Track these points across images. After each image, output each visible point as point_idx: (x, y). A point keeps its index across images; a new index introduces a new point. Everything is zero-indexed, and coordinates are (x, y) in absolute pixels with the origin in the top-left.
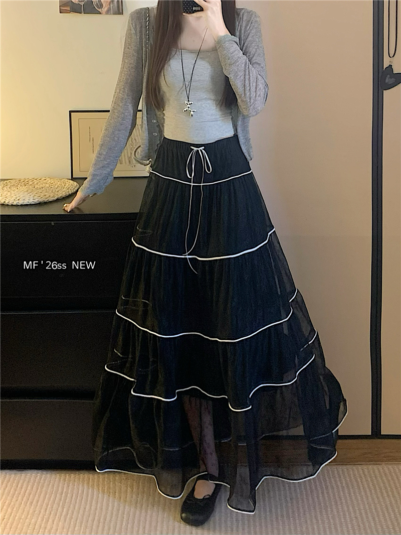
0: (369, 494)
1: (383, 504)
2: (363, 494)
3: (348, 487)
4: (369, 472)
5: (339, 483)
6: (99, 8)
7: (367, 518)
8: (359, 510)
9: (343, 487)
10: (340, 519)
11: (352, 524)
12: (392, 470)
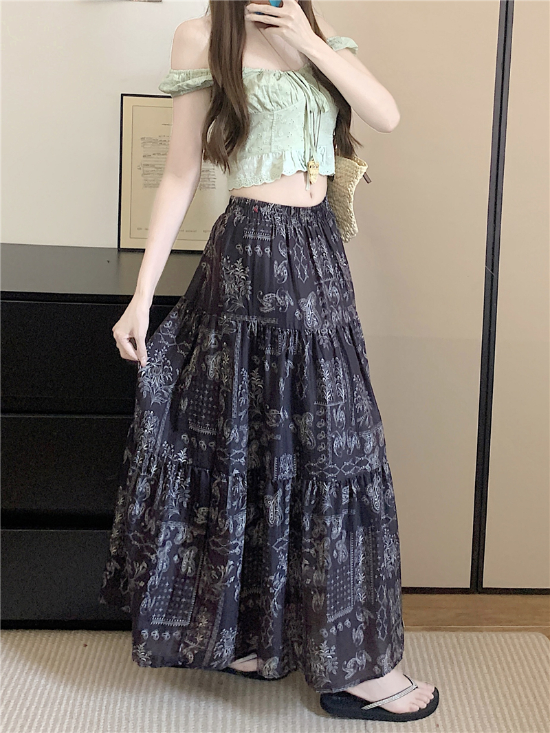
1: (482, 683)
2: (457, 669)
3: (437, 660)
5: (425, 655)
12: (496, 640)
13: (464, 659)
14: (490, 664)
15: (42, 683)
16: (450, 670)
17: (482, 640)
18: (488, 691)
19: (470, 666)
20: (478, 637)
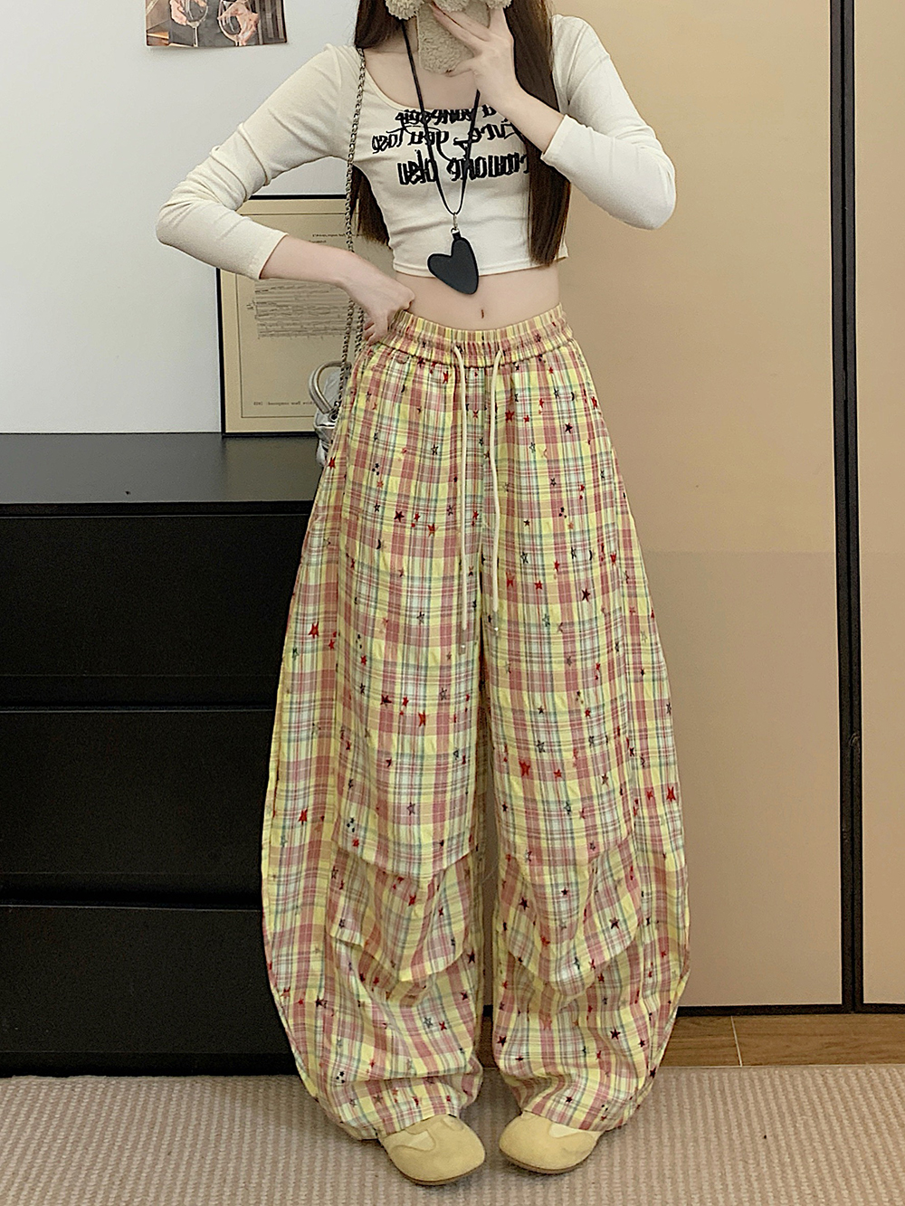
0: (837, 1129)
1: (869, 1151)
2: (824, 1127)
3: (792, 1113)
4: (837, 1081)
5: (773, 1105)
6: (233, 34)
7: (834, 1179)
8: (816, 1161)
9: (782, 1116)
10: (774, 1182)
11: (801, 1193)
12: (888, 1077)
13: (836, 1109)
14: (880, 1117)
15: (148, 1163)
16: (813, 1129)
17: (865, 1080)
18: (878, 1163)
19: (846, 1122)
20: (857, 1074)
